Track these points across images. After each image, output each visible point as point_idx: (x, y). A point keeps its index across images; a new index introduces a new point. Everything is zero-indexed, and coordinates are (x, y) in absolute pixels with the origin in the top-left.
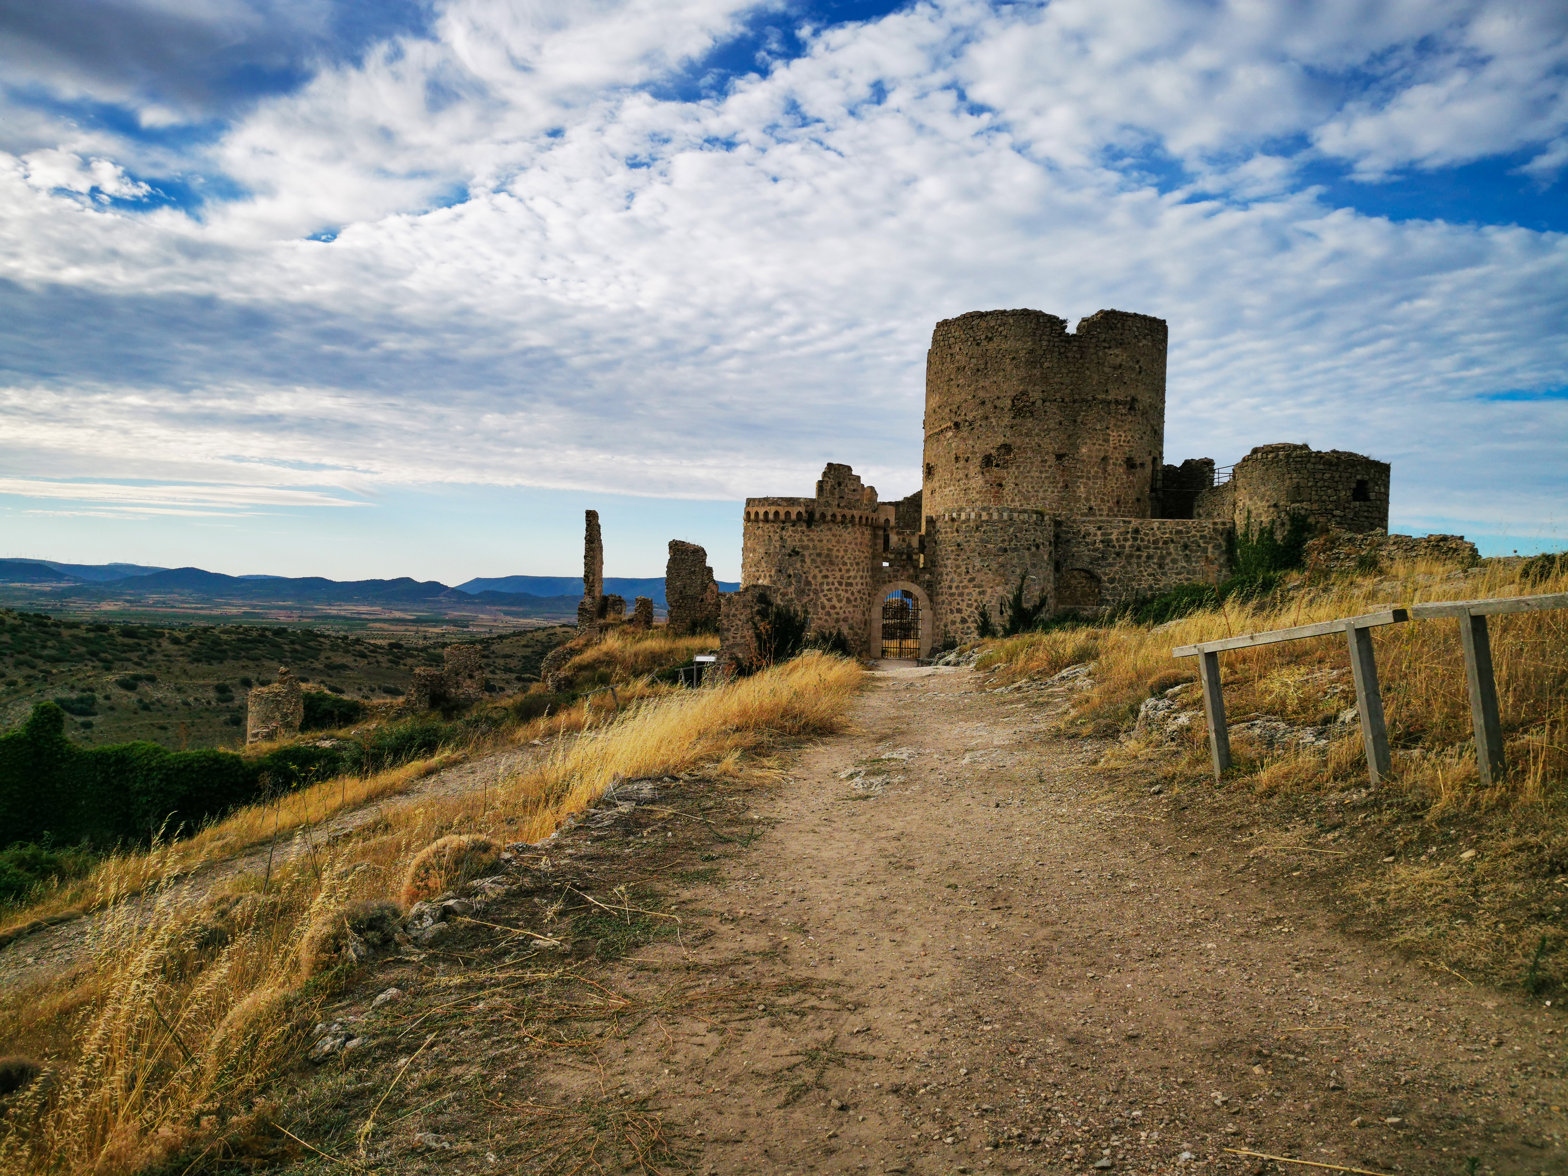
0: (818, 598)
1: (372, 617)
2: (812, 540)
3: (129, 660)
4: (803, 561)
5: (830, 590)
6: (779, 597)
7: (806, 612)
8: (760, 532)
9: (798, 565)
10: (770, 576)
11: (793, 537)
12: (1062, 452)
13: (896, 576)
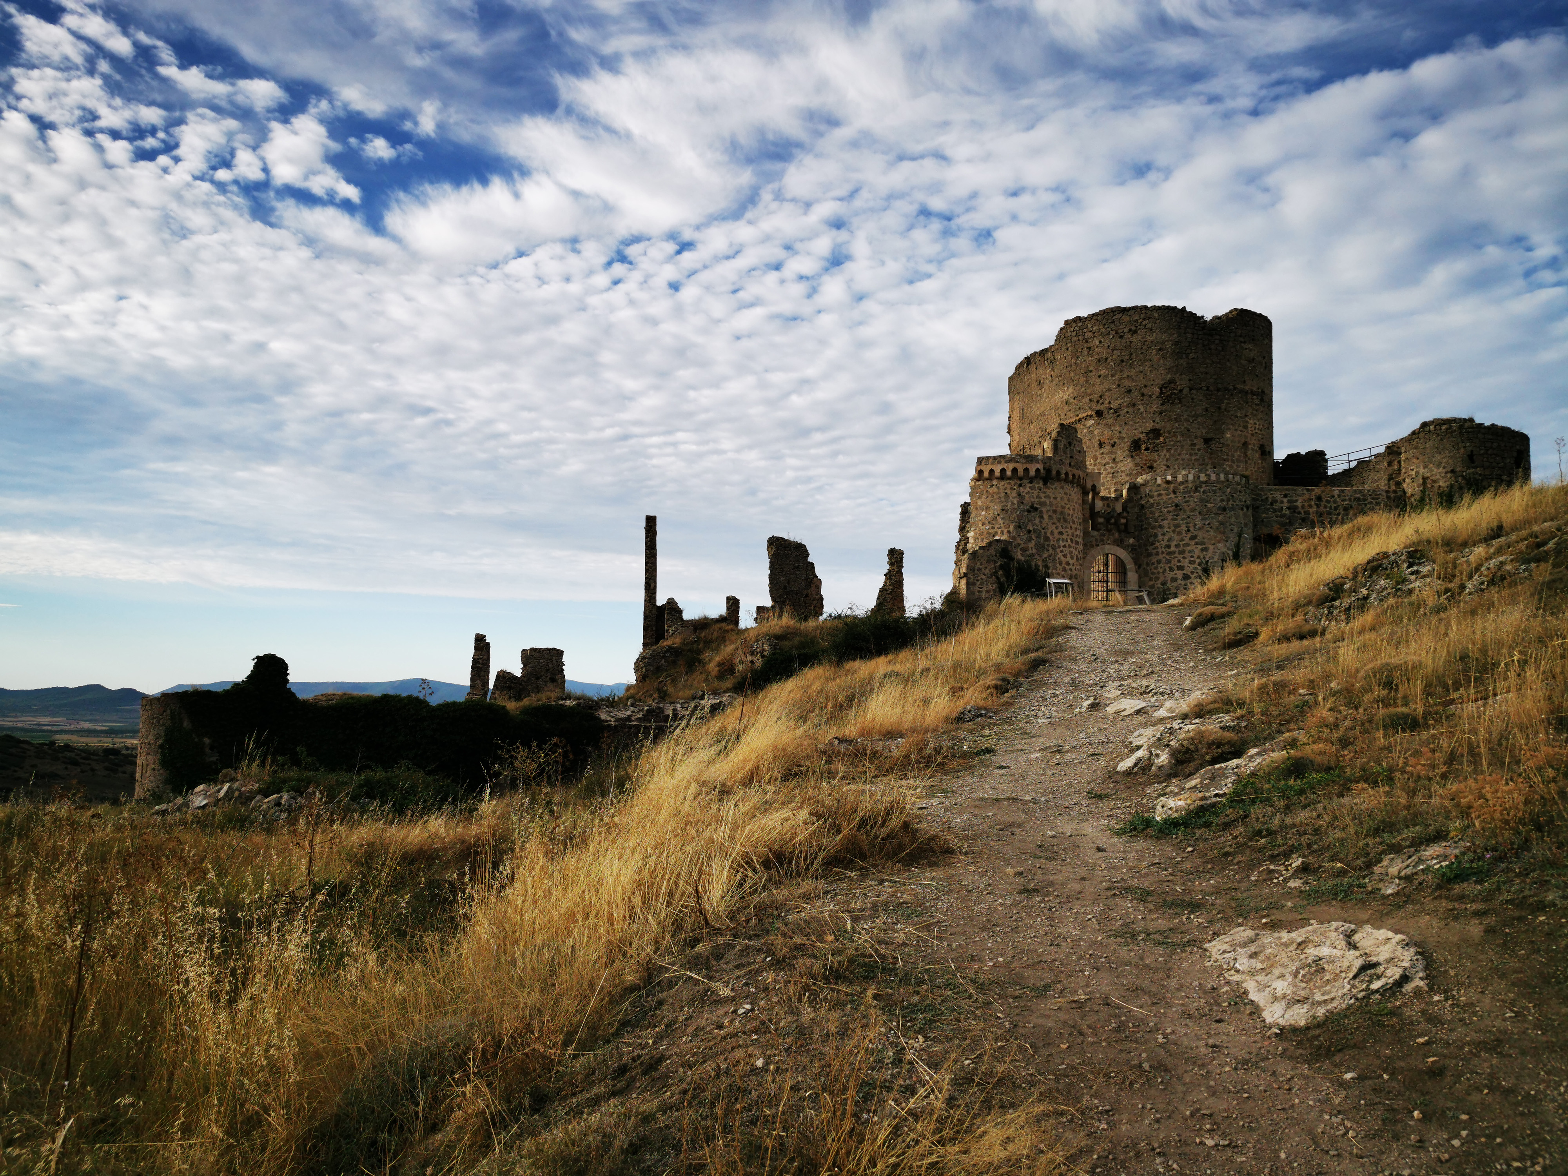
0: (1056, 554)
1: (59, 728)
2: (1048, 497)
4: (1041, 517)
5: (1064, 546)
6: (1019, 553)
7: (1046, 567)
8: (995, 489)
9: (1037, 521)
10: (1009, 532)
11: (1032, 493)
12: (1209, 436)
13: (1102, 540)
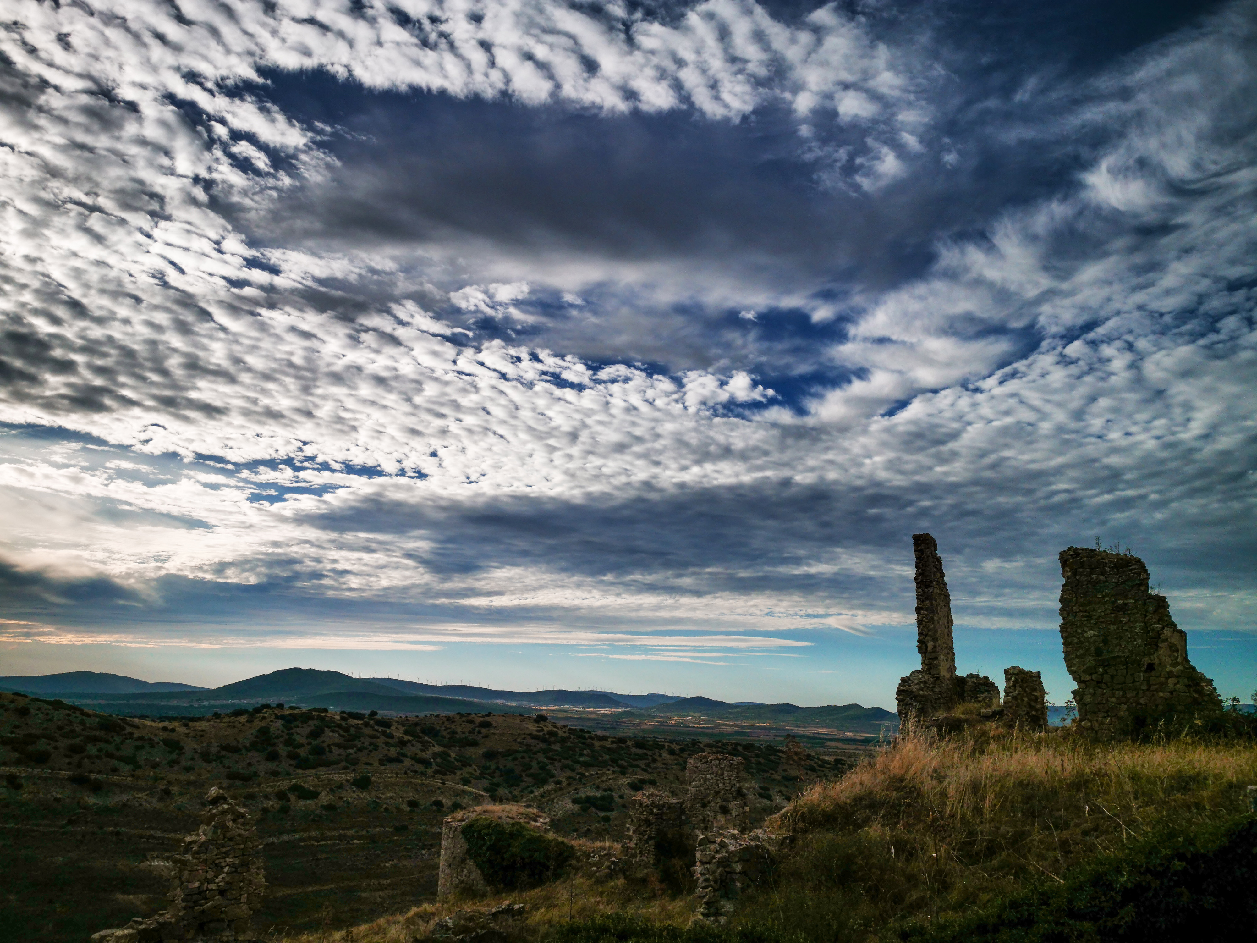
1: (829, 737)
3: (637, 766)
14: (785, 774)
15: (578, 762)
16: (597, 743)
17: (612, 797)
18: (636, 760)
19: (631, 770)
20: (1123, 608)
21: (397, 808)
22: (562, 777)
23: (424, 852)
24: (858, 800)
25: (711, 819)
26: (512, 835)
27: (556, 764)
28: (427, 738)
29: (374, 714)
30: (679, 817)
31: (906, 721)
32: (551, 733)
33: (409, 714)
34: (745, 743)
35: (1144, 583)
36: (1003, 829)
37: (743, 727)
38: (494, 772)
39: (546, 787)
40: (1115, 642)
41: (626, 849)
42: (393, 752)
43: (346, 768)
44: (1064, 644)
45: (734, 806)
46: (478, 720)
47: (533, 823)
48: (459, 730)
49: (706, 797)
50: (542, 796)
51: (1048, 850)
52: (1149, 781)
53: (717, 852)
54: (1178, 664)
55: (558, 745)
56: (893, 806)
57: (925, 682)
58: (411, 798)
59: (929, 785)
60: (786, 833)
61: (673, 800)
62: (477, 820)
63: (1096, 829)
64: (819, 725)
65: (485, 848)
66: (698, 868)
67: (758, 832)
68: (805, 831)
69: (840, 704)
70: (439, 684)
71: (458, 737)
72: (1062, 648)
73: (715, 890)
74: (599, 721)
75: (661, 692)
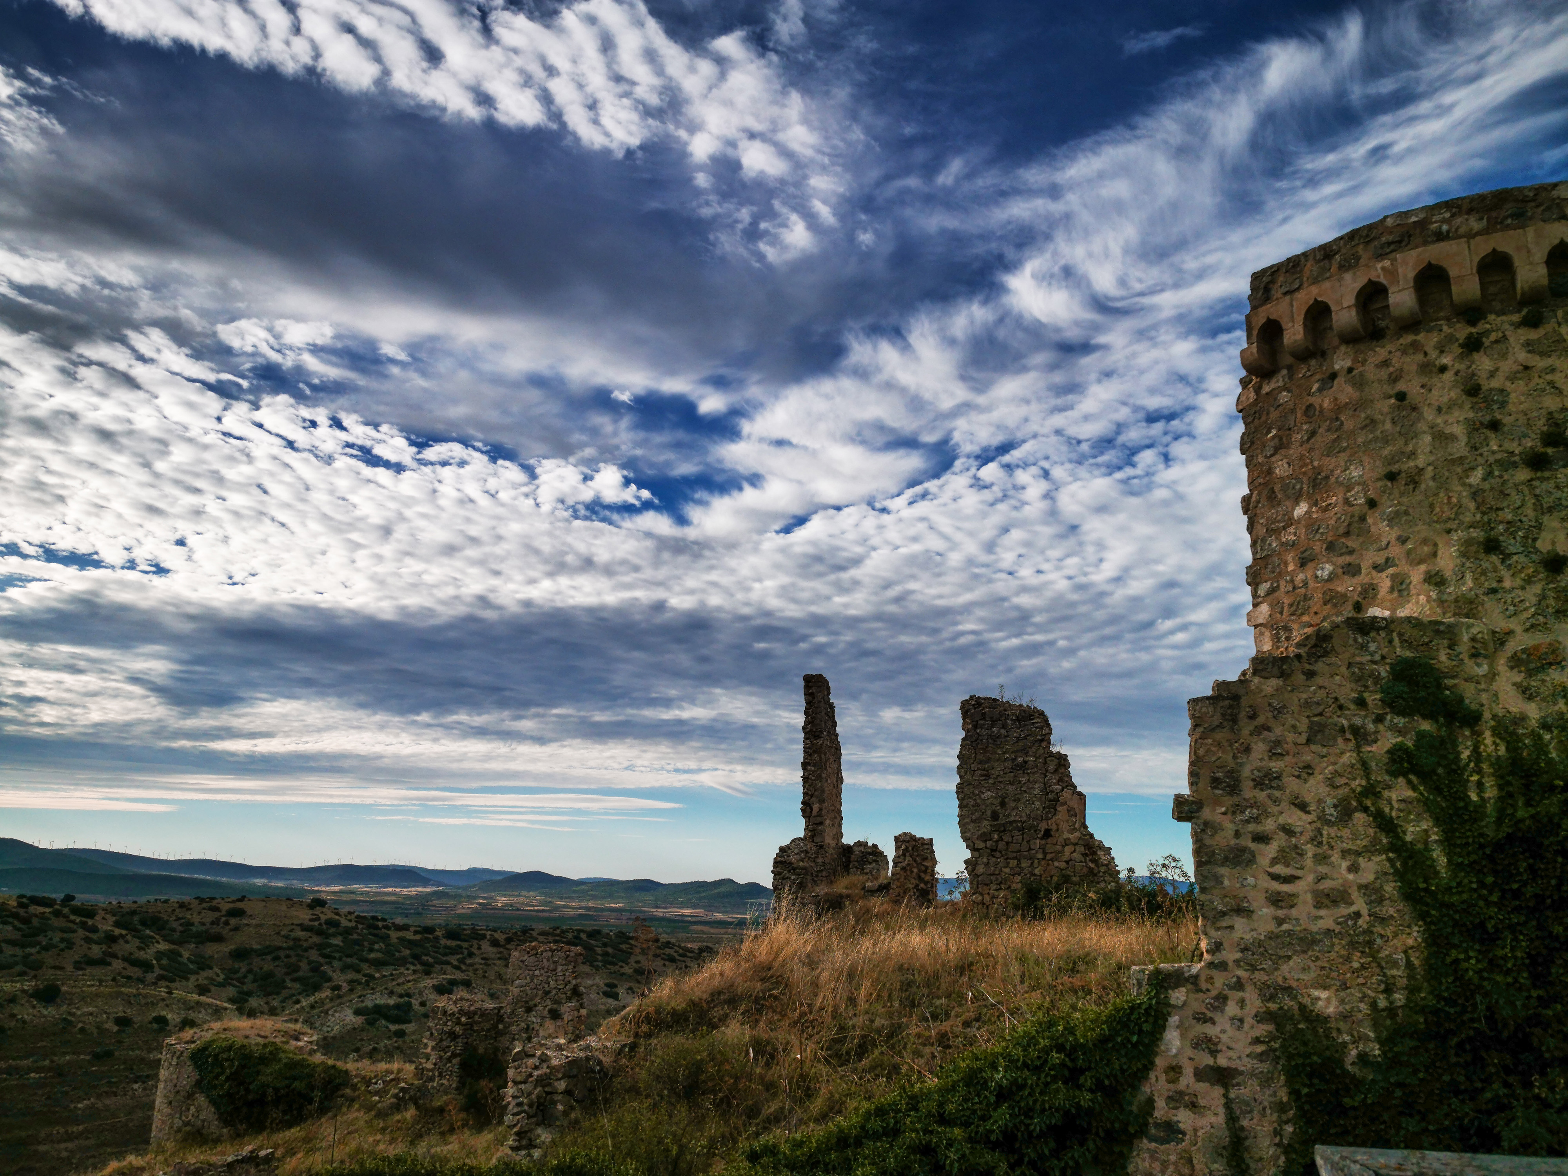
1: (694, 920)
3: (449, 963)
8: (1346, 393)
11: (1542, 368)
14: (636, 966)
15: (366, 960)
16: (394, 935)
17: (409, 1004)
18: (445, 955)
19: (438, 967)
20: (1023, 766)
21: (98, 1028)
22: (341, 979)
23: (136, 1086)
24: (716, 994)
25: (537, 1027)
26: (263, 1060)
27: (336, 964)
28: (148, 932)
29: (69, 898)
30: (495, 1026)
31: (779, 899)
32: (330, 923)
33: (123, 899)
34: (589, 929)
35: (1045, 739)
36: (878, 1022)
37: (589, 909)
38: (245, 977)
39: (318, 995)
40: (1013, 804)
41: (420, 1072)
42: (96, 951)
43: (22, 974)
44: (960, 807)
45: (567, 1009)
46: (225, 907)
47: (293, 1043)
48: (196, 919)
49: (532, 999)
50: (312, 1007)
51: (925, 1045)
52: (1037, 962)
53: (536, 1068)
54: (1075, 830)
55: (340, 938)
56: (757, 1000)
57: (807, 852)
58: (121, 1014)
59: (799, 973)
60: (626, 1039)
61: (490, 1005)
62: (214, 1041)
63: (977, 1020)
64: (683, 905)
65: (223, 1078)
66: (510, 1090)
67: (592, 1041)
68: (648, 1036)
69: (710, 879)
70: (171, 858)
71: (194, 929)
72: (957, 811)
73: (529, 1117)
74: (399, 906)
75: (487, 866)
